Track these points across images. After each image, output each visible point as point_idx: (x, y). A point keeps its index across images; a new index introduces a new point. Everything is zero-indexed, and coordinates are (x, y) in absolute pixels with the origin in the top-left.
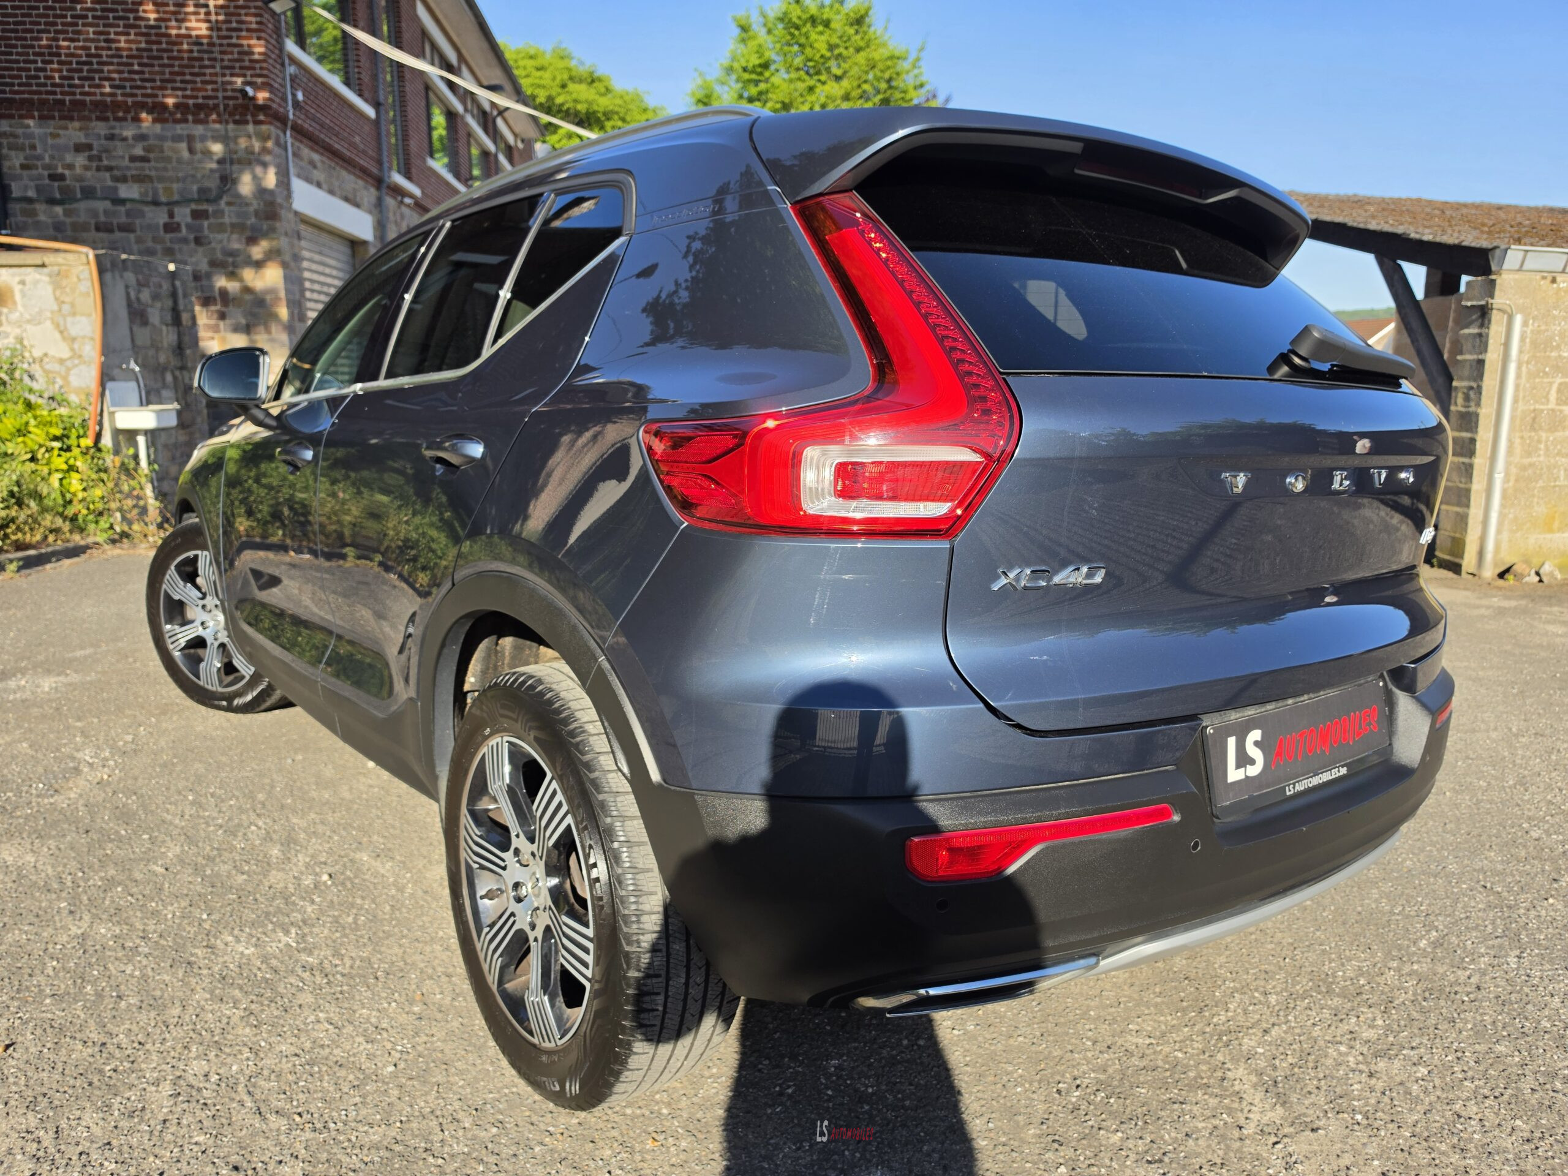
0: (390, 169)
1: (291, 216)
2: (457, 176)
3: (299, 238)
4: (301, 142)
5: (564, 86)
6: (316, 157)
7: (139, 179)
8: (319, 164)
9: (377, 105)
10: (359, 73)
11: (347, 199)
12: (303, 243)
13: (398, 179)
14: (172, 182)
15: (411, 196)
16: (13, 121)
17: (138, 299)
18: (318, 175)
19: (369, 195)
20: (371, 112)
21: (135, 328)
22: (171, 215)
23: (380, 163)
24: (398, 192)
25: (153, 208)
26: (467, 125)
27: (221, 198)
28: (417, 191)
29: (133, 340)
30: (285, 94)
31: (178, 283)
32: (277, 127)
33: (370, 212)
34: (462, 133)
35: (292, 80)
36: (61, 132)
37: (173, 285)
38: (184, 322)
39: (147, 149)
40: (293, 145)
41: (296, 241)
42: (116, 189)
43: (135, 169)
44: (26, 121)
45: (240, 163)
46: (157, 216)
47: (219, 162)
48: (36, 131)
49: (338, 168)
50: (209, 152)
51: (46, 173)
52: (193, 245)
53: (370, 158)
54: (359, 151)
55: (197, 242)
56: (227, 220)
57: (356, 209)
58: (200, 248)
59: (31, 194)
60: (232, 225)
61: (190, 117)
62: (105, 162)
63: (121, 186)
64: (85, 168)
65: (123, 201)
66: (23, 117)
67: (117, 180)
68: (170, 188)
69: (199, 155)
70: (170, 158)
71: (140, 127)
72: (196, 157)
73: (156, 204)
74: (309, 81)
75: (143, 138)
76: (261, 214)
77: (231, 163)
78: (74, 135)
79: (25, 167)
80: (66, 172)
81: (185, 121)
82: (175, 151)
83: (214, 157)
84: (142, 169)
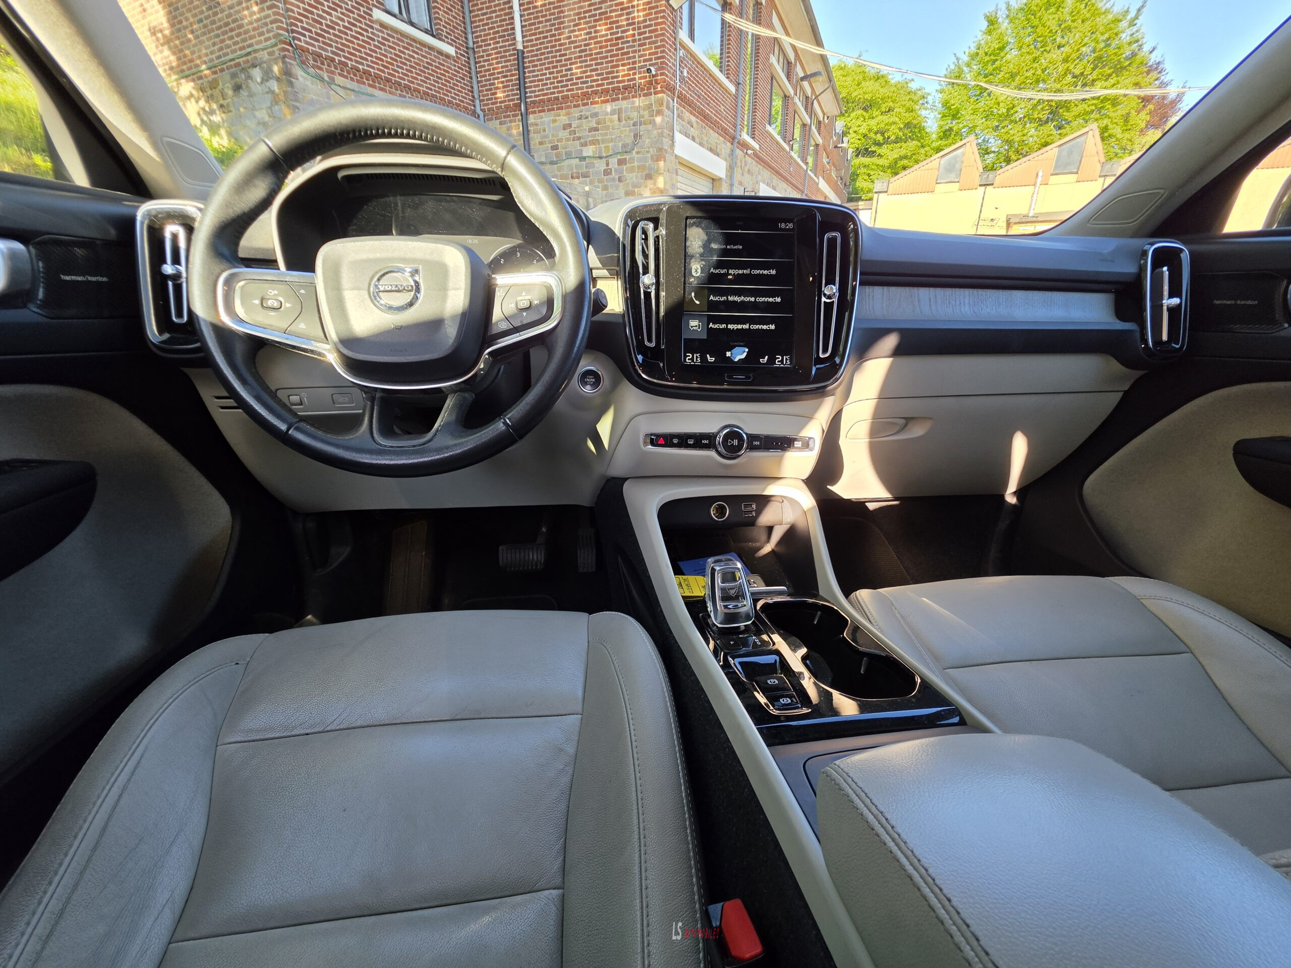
0: (742, 130)
1: (673, 158)
2: (784, 139)
3: (677, 174)
4: (684, 107)
5: (859, 84)
6: (693, 119)
7: (593, 143)
8: (695, 125)
9: (738, 84)
10: (728, 61)
11: (711, 150)
12: (679, 178)
13: (746, 137)
14: (609, 143)
15: (753, 149)
16: (536, 115)
18: (693, 132)
19: (726, 147)
20: (732, 88)
22: (607, 165)
23: (735, 126)
24: (744, 146)
25: (599, 160)
26: (795, 104)
27: (633, 149)
28: (757, 146)
30: (675, 71)
31: (591, 200)
32: (668, 95)
33: (726, 160)
34: (791, 110)
35: (681, 61)
36: (557, 118)
37: (587, 201)
39: (598, 123)
40: (678, 109)
41: (674, 176)
42: (582, 150)
43: (590, 137)
44: (541, 114)
45: (645, 124)
46: (601, 166)
47: (634, 125)
48: (546, 119)
49: (707, 128)
50: (629, 118)
51: (550, 145)
52: (617, 182)
53: (729, 122)
54: (722, 116)
55: (620, 180)
56: (636, 164)
57: (716, 157)
58: (621, 184)
59: (543, 160)
60: (639, 167)
61: (620, 96)
62: (577, 135)
63: (584, 149)
64: (568, 140)
65: (585, 158)
66: (540, 112)
67: (583, 145)
68: (608, 147)
69: (624, 122)
70: (609, 126)
71: (595, 108)
72: (622, 123)
73: (601, 158)
74: (693, 63)
75: (595, 115)
76: (654, 157)
77: (641, 125)
78: (563, 119)
79: (541, 143)
80: (559, 144)
81: (618, 99)
82: (612, 121)
83: (632, 122)
84: (594, 136)
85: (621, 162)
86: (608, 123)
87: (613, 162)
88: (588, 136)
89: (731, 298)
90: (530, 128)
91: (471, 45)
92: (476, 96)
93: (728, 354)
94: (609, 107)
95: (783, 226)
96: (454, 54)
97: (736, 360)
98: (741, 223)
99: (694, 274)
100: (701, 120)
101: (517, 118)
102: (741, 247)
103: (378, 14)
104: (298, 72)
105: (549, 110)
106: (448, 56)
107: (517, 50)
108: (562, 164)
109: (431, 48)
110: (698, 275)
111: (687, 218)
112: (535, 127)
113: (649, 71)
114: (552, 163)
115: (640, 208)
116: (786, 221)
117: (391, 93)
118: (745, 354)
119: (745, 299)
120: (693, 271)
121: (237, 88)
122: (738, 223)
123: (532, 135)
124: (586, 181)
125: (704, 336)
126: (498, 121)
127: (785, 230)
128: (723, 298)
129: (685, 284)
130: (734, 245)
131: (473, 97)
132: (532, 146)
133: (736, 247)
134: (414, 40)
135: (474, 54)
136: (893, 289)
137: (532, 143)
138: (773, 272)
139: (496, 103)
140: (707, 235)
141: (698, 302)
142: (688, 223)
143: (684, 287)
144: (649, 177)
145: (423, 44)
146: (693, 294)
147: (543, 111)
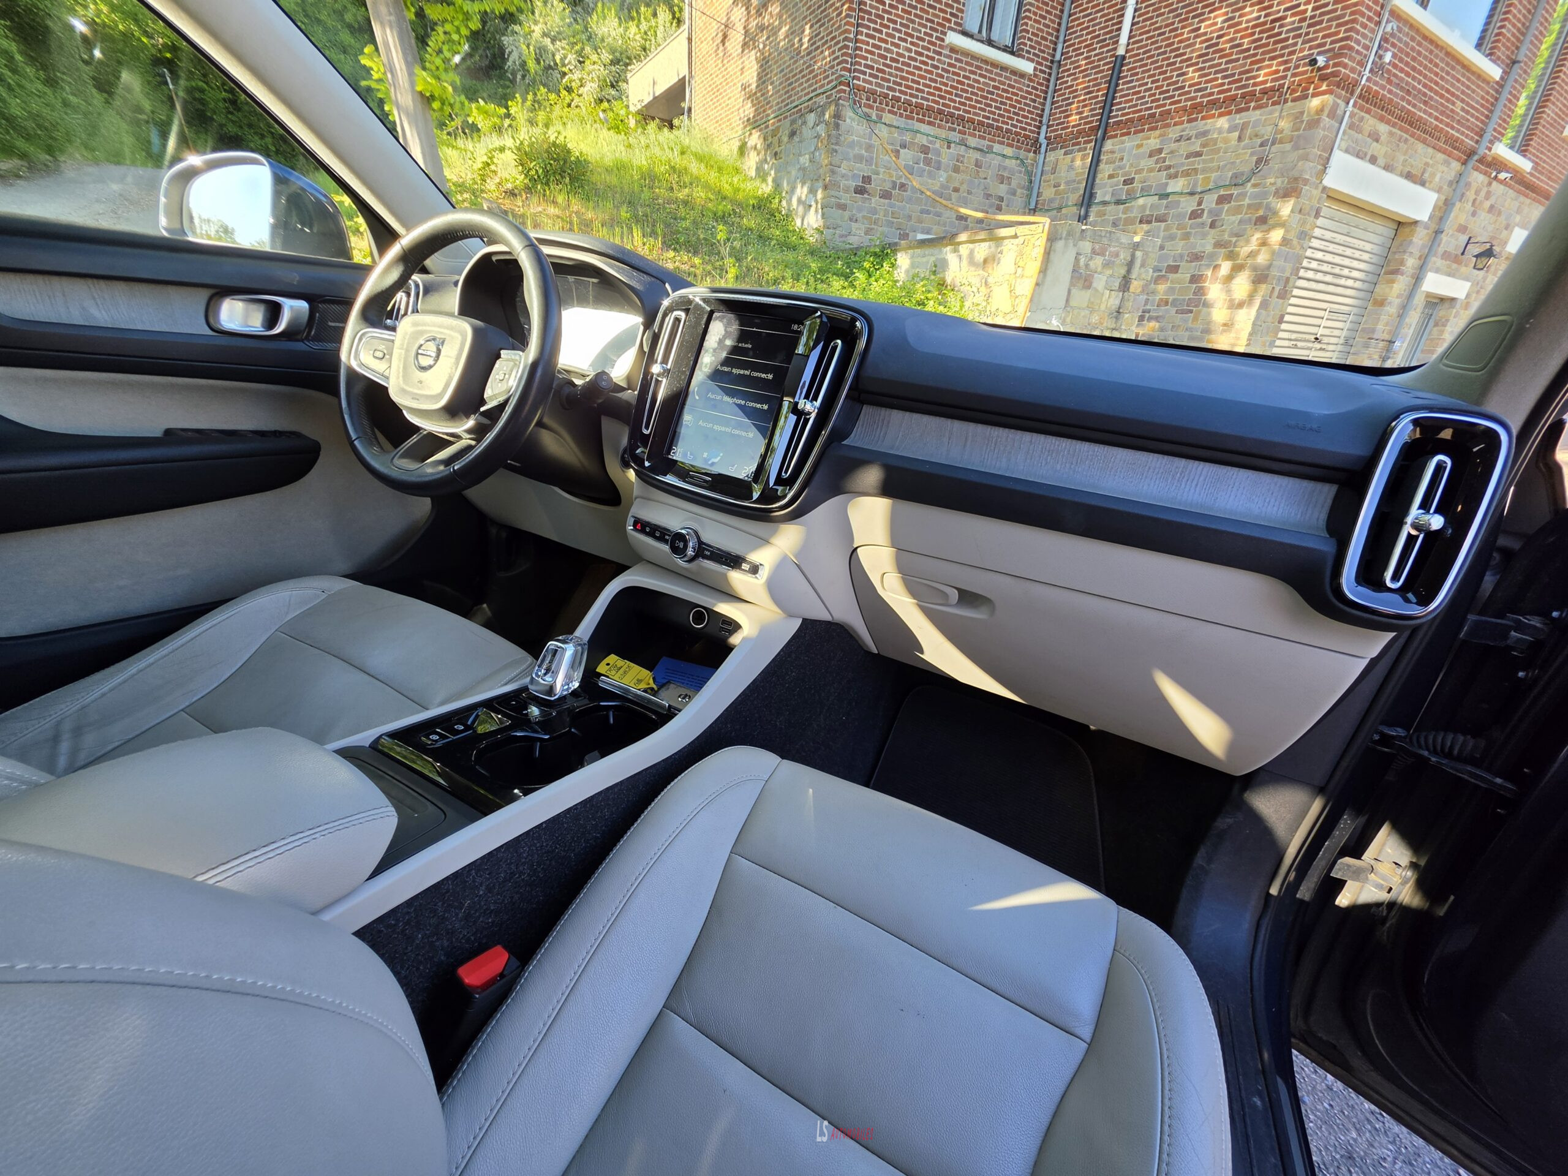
0: (1497, 140)
1: (1317, 192)
3: (1318, 216)
4: (1368, 112)
6: (1383, 128)
7: (1188, 173)
8: (1383, 138)
9: (1510, 65)
10: (1502, 27)
11: (1409, 176)
12: (1322, 221)
13: (1503, 151)
14: (1212, 172)
15: (1515, 171)
16: (1115, 140)
17: (1087, 266)
18: (1377, 148)
19: (1447, 170)
20: (1495, 72)
21: (1074, 291)
23: (1482, 134)
24: (1494, 166)
25: (1188, 198)
27: (1249, 181)
28: (1522, 166)
29: (1067, 301)
30: (1367, 56)
31: (1139, 254)
32: (1339, 96)
33: (1439, 191)
35: (1384, 40)
36: (1145, 142)
37: (1133, 256)
38: (1132, 289)
39: (1204, 145)
40: (1352, 116)
41: (1312, 219)
42: (1166, 184)
43: (1185, 165)
44: (1124, 138)
45: (1281, 142)
46: (1189, 205)
47: (1262, 145)
48: (1128, 145)
49: (1412, 140)
50: (1256, 136)
51: (1123, 179)
52: (1208, 228)
53: (1468, 128)
54: (1453, 119)
55: (1213, 225)
56: (1247, 201)
57: (1418, 188)
58: (1213, 231)
59: (1107, 198)
60: (1249, 206)
61: (1252, 104)
62: (1167, 163)
63: (1171, 182)
64: (1151, 170)
65: (1167, 195)
66: (1123, 135)
67: (1170, 177)
68: (1209, 178)
69: (1246, 141)
70: (1219, 149)
71: (1206, 124)
72: (1243, 144)
73: (1192, 194)
74: (1413, 39)
75: (1205, 133)
76: (1281, 192)
77: (1273, 144)
78: (1153, 141)
79: (1111, 177)
80: (1136, 176)
81: (1247, 109)
82: (1226, 141)
83: (1259, 141)
84: (1193, 163)
85: (1222, 200)
86: (1220, 145)
87: (1210, 201)
88: (1183, 164)
90: (1102, 157)
91: (1058, 57)
92: (1044, 121)
94: (1223, 122)
96: (1031, 71)
100: (1401, 129)
101: (1089, 146)
102: (751, 346)
103: (954, 38)
104: (848, 113)
105: (1136, 133)
106: (1022, 75)
107: (1117, 57)
108: (1133, 203)
109: (1004, 68)
112: (1110, 156)
113: (1313, 62)
114: (1118, 202)
117: (939, 126)
121: (793, 134)
123: (1102, 166)
124: (1160, 226)
126: (1063, 151)
129: (691, 377)
130: (744, 343)
131: (1041, 122)
132: (1098, 181)
133: (747, 346)
134: (986, 61)
135: (1059, 68)
137: (1099, 176)
138: (771, 377)
139: (1067, 128)
140: (726, 330)
144: (1262, 221)
145: (994, 64)
147: (1128, 134)
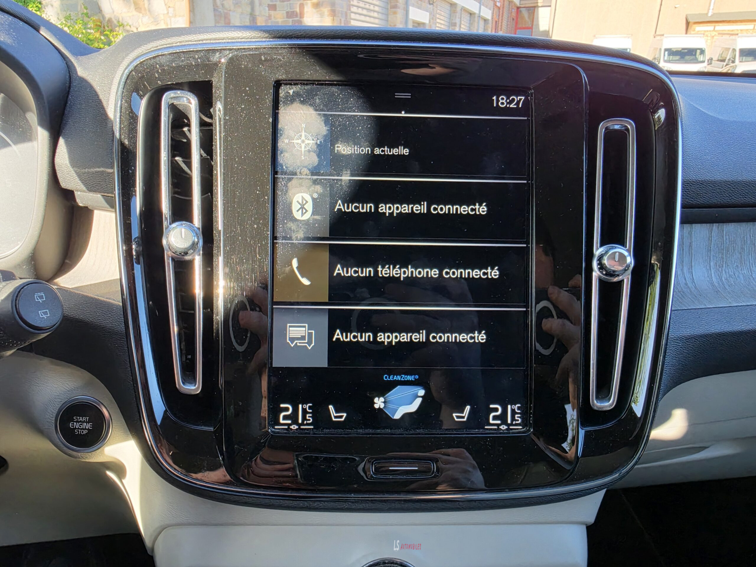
89: (384, 271)
93: (379, 403)
95: (502, 101)
97: (397, 416)
98: (407, 96)
99: (297, 215)
102: (406, 152)
110: (307, 216)
111: (278, 84)
115: (163, 60)
116: (509, 92)
118: (419, 401)
119: (416, 273)
120: (295, 207)
122: (400, 95)
125: (322, 362)
127: (507, 111)
128: (367, 272)
129: (274, 238)
130: (391, 147)
133: (395, 151)
136: (730, 228)
138: (482, 209)
140: (326, 123)
141: (306, 282)
142: (282, 93)
143: (273, 245)
146: (295, 263)
